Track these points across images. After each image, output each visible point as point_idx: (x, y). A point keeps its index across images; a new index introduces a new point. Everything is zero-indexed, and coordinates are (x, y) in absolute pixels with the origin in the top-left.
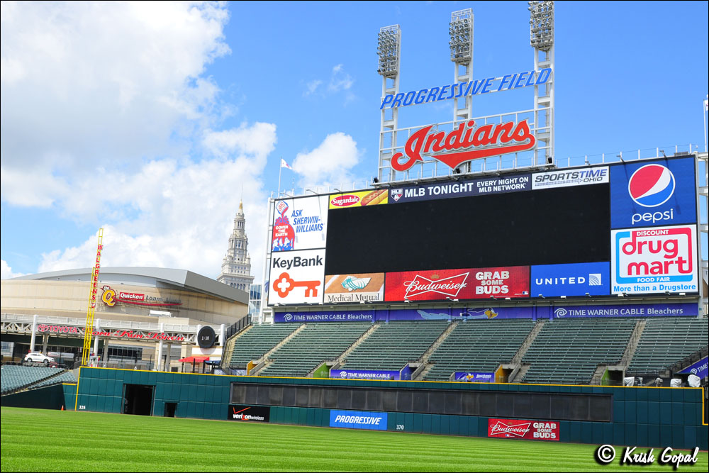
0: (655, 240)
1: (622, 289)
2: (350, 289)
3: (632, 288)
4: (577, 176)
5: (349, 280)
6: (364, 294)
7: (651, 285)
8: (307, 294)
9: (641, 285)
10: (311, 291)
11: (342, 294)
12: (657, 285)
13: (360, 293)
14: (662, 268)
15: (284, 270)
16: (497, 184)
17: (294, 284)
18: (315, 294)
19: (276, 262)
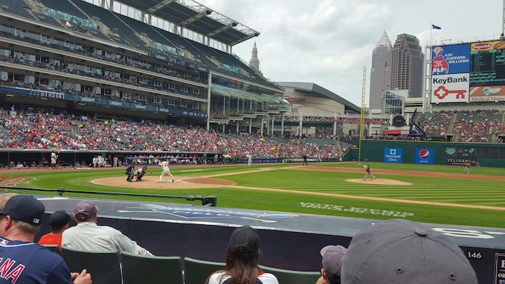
2: (487, 94)
5: (486, 90)
8: (458, 97)
10: (460, 96)
11: (482, 97)
13: (495, 97)
17: (448, 92)
18: (463, 97)
19: (435, 80)
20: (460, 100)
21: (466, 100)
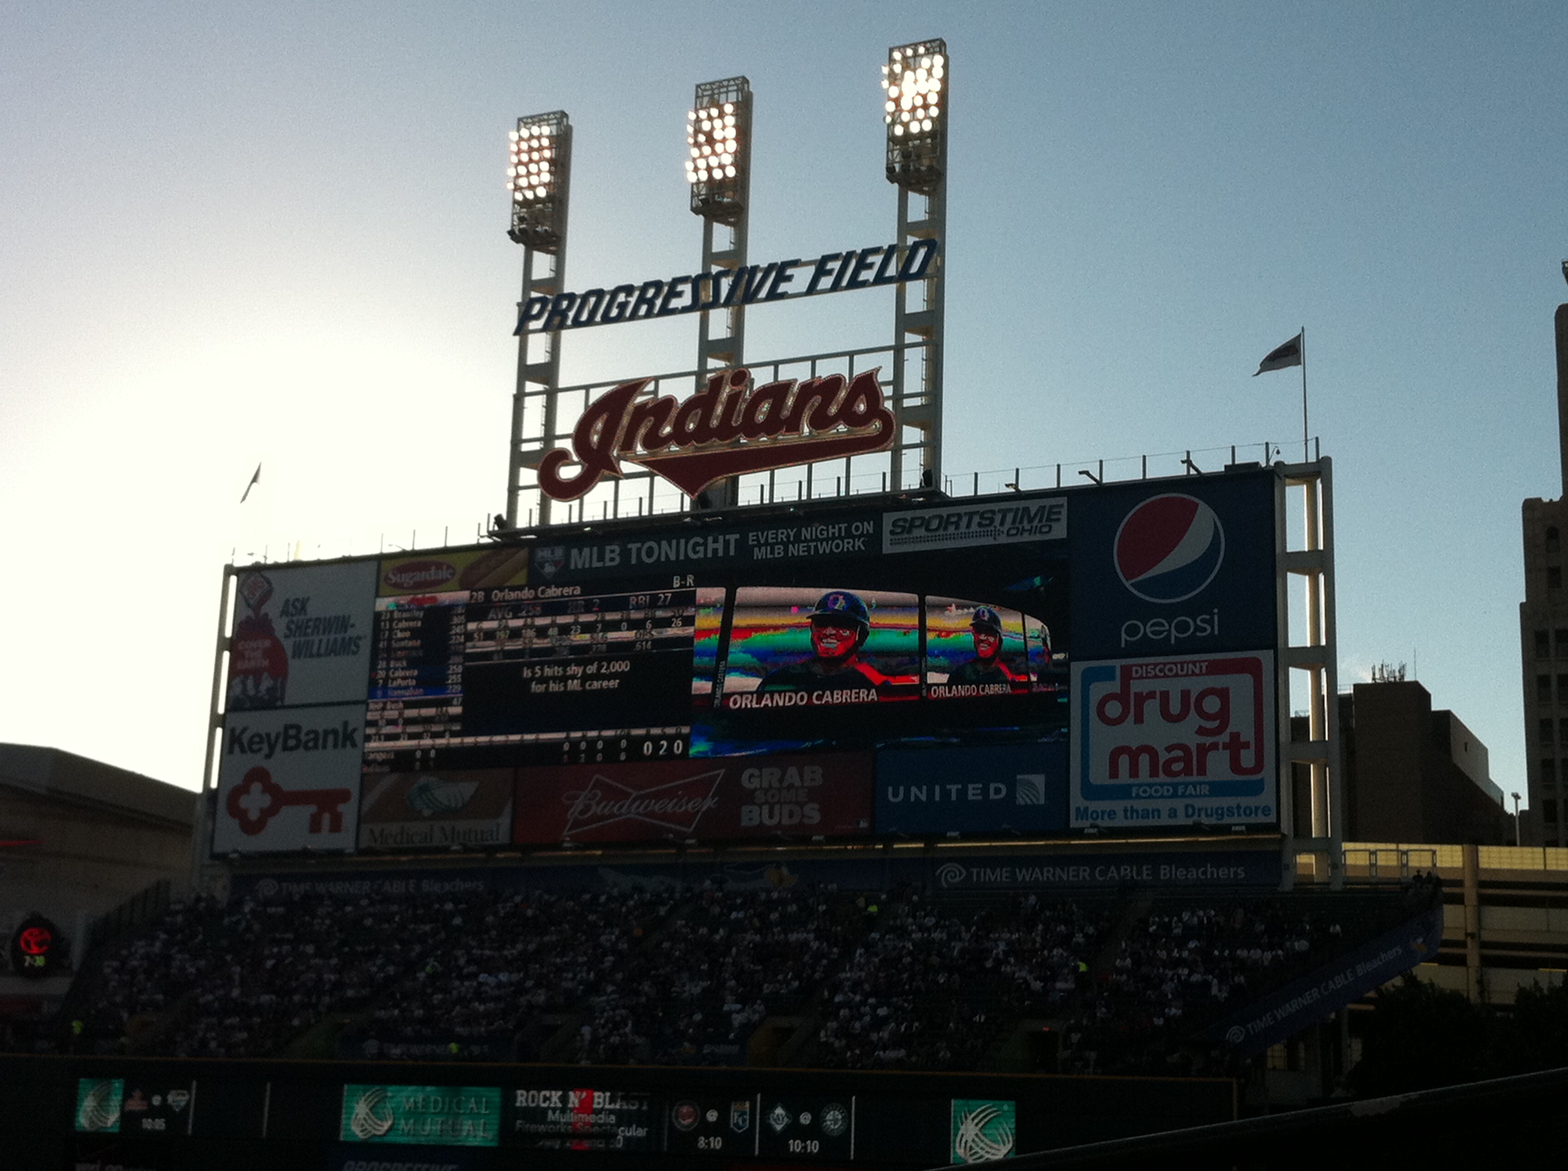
0: (1174, 687)
1: (1096, 815)
2: (427, 813)
3: (1120, 814)
4: (992, 520)
5: (424, 789)
6: (462, 826)
7: (1164, 805)
8: (315, 827)
9: (1139, 805)
10: (326, 818)
11: (406, 825)
12: (1179, 804)
13: (452, 823)
14: (1191, 759)
15: (256, 760)
16: (798, 539)
17: (281, 798)
18: (336, 826)
19: (235, 740)
20: (325, 841)
21: (345, 841)
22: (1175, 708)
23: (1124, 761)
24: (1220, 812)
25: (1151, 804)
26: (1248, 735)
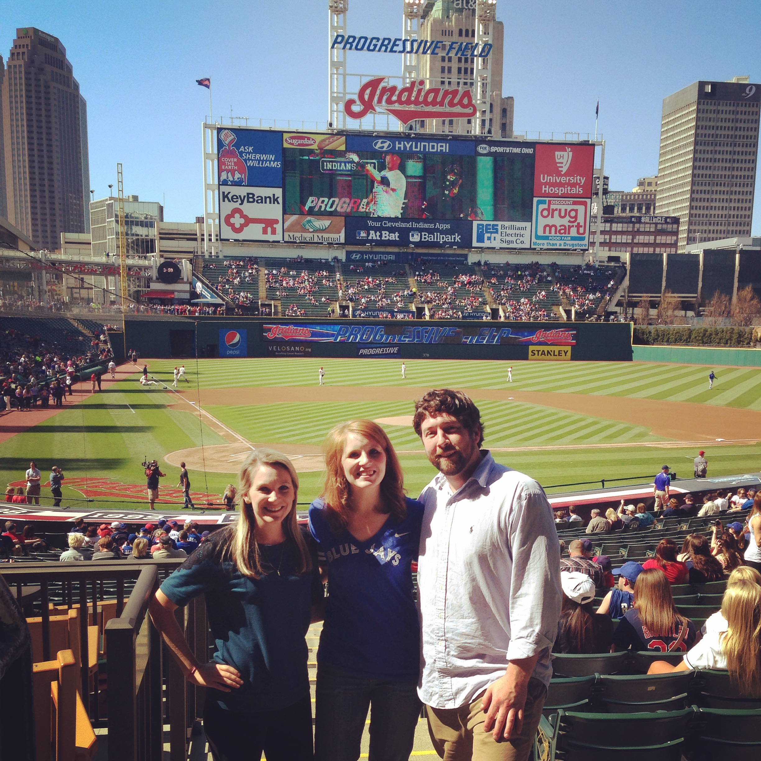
0: (563, 208)
1: (539, 244)
2: (311, 230)
3: (546, 244)
5: (309, 221)
6: (326, 235)
7: (558, 242)
8: (265, 232)
9: (551, 242)
10: (269, 229)
11: (303, 234)
12: (562, 242)
13: (322, 234)
14: (566, 229)
15: (237, 205)
17: (248, 221)
18: (274, 232)
19: (225, 196)
20: (270, 237)
21: (278, 237)
22: (563, 214)
23: (548, 229)
24: (573, 245)
25: (554, 242)
26: (582, 224)
